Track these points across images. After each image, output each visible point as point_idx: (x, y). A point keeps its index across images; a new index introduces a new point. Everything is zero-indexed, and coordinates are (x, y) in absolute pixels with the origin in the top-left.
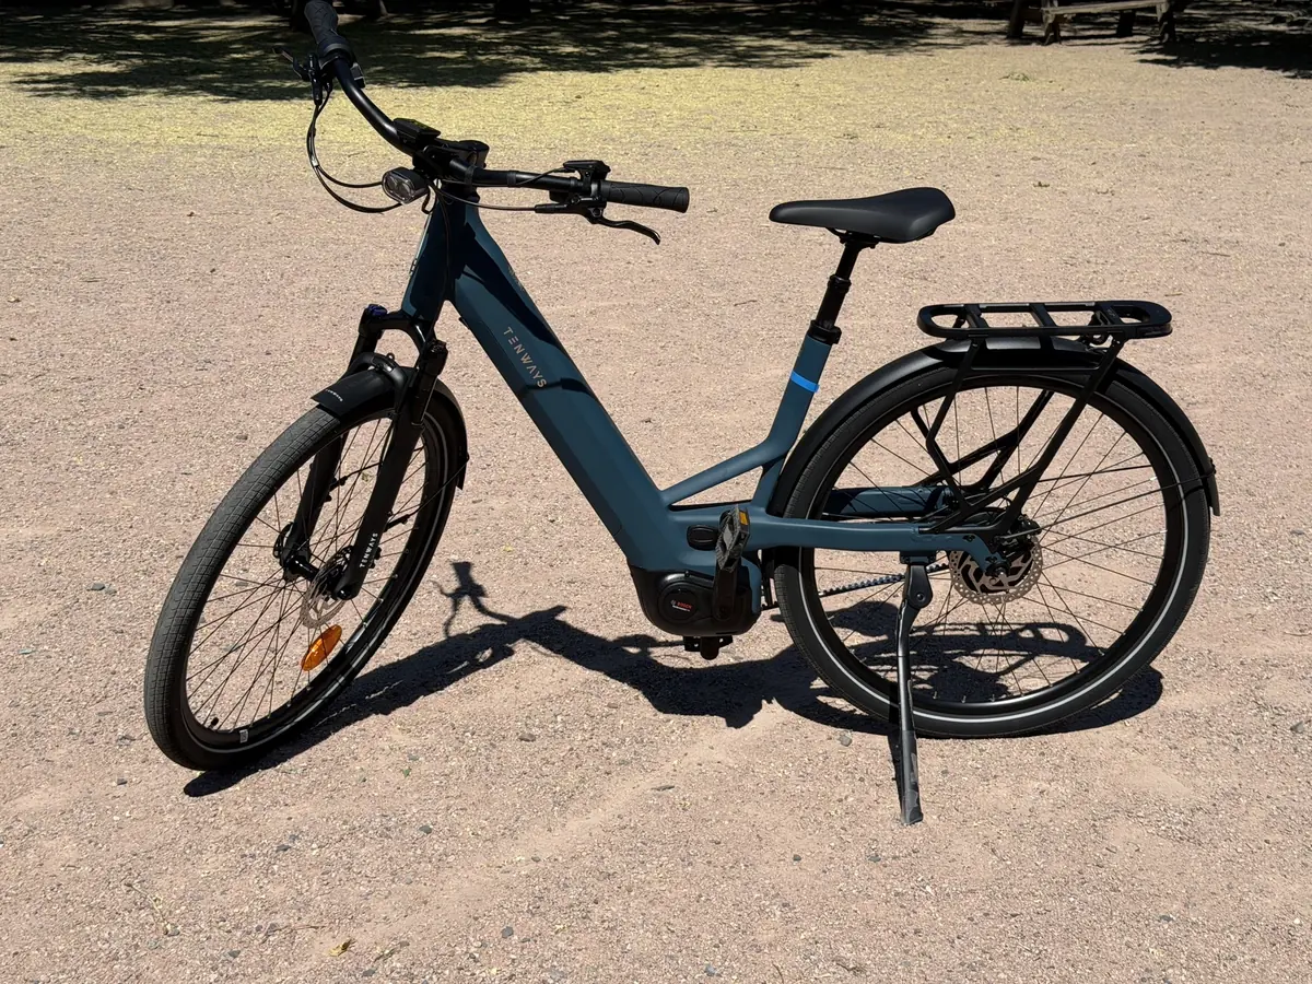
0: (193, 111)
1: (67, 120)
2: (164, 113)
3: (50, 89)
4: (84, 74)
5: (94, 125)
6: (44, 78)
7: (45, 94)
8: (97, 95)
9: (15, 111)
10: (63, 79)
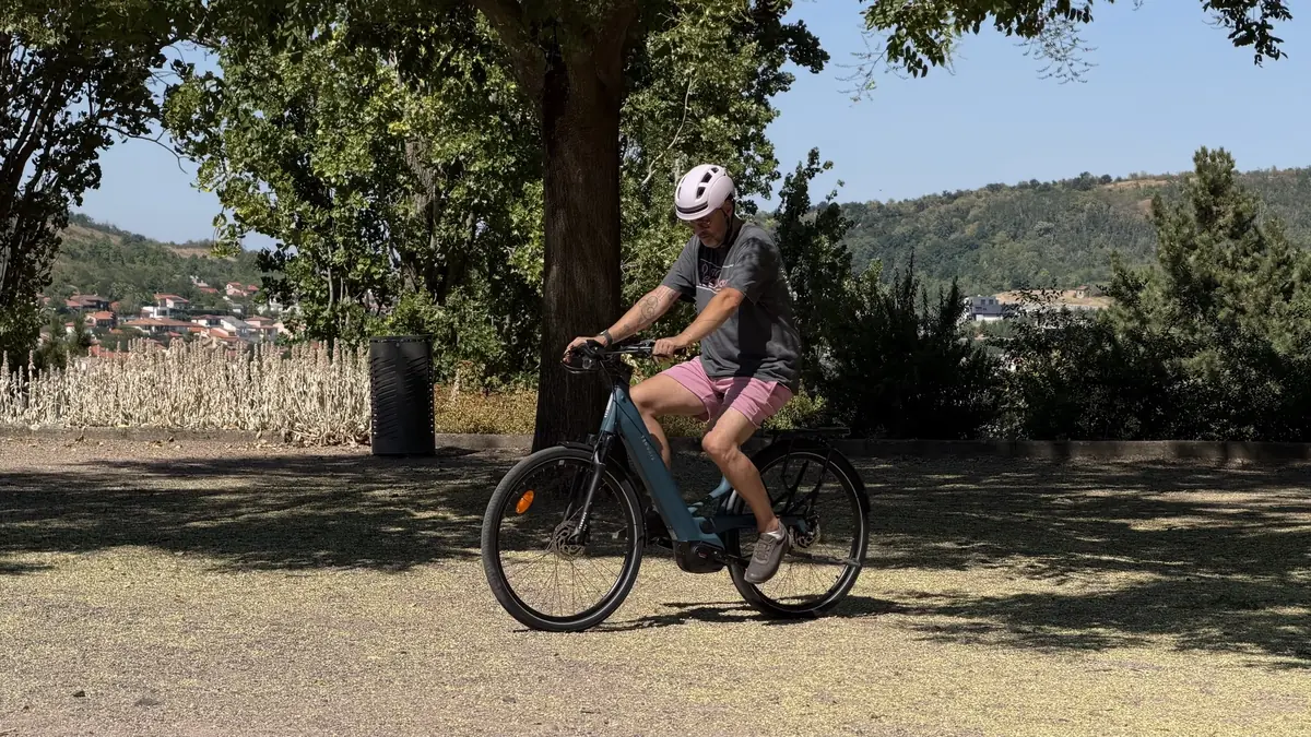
0: (1206, 688)
1: (951, 694)
2: (1143, 689)
3: (955, 629)
4: (1025, 598)
5: (1000, 706)
6: (942, 603)
7: (947, 634)
8: (1043, 643)
9: (852, 670)
10: (986, 607)
